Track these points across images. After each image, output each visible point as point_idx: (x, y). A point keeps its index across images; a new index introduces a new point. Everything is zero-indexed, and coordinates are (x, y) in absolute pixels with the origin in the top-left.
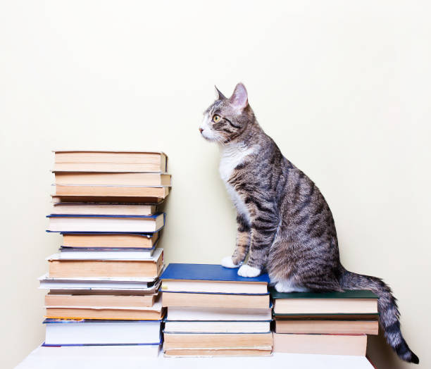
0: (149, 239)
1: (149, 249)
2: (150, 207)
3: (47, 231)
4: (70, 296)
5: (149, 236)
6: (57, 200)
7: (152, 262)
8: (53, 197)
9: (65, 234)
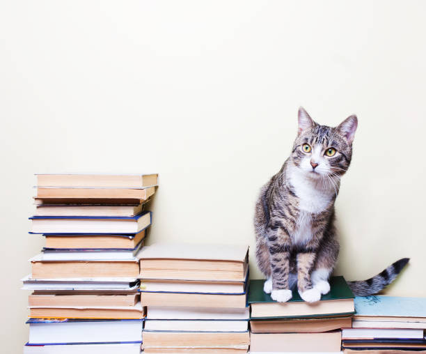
0: (131, 240)
1: (131, 250)
2: (132, 208)
3: (30, 233)
4: (53, 296)
5: (131, 237)
6: (39, 202)
7: (135, 262)
8: (36, 199)
9: (48, 235)
